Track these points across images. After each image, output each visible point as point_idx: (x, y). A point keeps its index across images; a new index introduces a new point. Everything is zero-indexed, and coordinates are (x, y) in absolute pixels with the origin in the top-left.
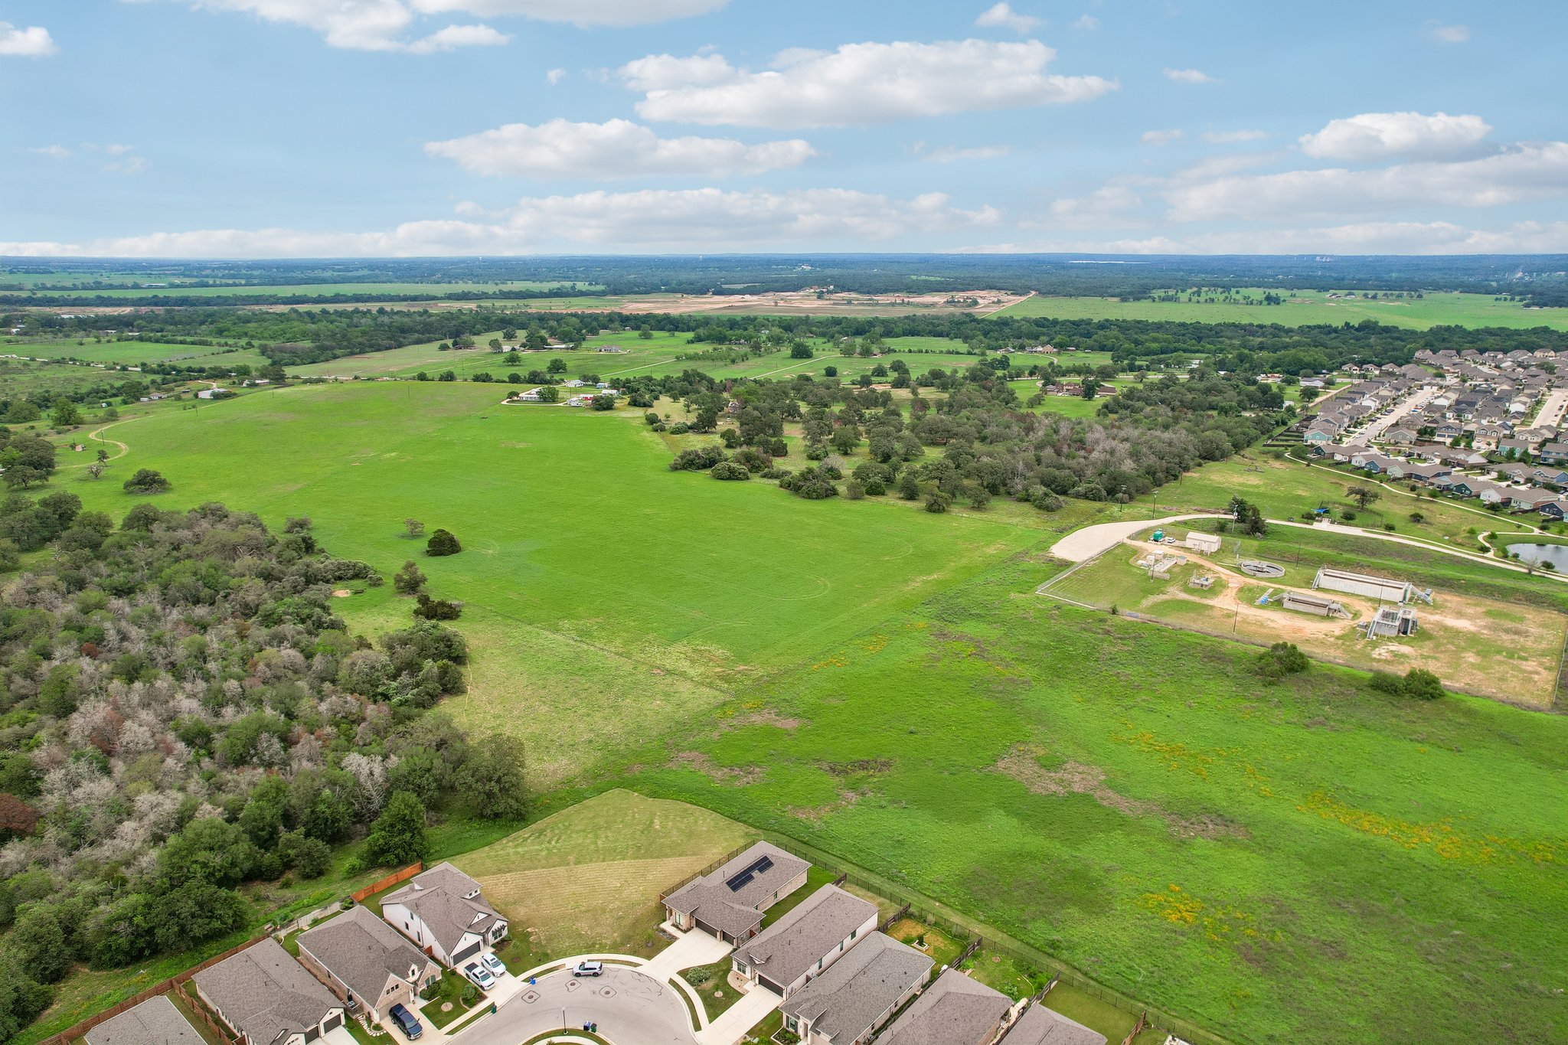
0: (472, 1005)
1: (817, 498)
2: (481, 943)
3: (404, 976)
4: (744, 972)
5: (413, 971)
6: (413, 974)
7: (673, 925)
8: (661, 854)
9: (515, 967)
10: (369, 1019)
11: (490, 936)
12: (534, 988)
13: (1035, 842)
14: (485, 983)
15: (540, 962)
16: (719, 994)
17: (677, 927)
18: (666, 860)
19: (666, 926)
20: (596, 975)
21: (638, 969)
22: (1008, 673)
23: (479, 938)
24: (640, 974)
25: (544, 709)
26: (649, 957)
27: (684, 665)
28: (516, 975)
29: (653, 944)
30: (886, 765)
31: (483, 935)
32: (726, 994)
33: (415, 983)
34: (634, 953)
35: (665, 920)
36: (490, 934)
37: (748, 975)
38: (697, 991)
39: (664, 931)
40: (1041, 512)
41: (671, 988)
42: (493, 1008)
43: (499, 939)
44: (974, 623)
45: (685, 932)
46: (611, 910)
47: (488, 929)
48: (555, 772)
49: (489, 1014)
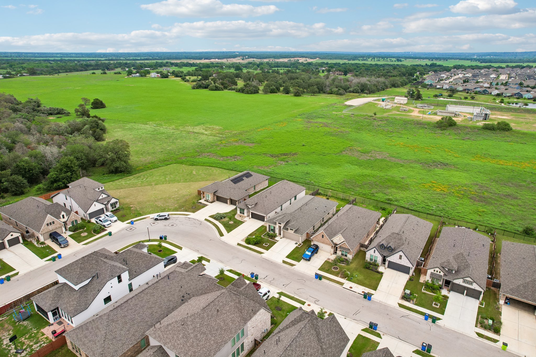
0: (99, 233)
1: (251, 93)
2: (105, 209)
3: (58, 217)
4: (243, 214)
5: (63, 216)
6: (64, 217)
7: (205, 201)
8: (197, 181)
9: (122, 218)
10: (38, 240)
11: (109, 206)
12: (132, 226)
13: (367, 172)
14: (105, 224)
15: (136, 216)
16: (231, 222)
17: (207, 201)
18: (199, 182)
19: (202, 201)
20: (166, 219)
21: (188, 216)
22: (338, 130)
23: (103, 206)
24: (189, 218)
25: (140, 144)
26: (194, 212)
27: (203, 131)
28: (123, 221)
29: (196, 207)
30: (295, 154)
31: (105, 205)
32: (235, 222)
33: (65, 223)
34: (186, 211)
35: (201, 199)
36: (109, 205)
37: (246, 214)
38: (220, 222)
39: (201, 203)
40: (338, 95)
41: (206, 222)
42: (110, 234)
43: (114, 209)
44: (320, 119)
45: (211, 202)
46: (173, 198)
47: (109, 202)
48: (145, 160)
49: (108, 236)
